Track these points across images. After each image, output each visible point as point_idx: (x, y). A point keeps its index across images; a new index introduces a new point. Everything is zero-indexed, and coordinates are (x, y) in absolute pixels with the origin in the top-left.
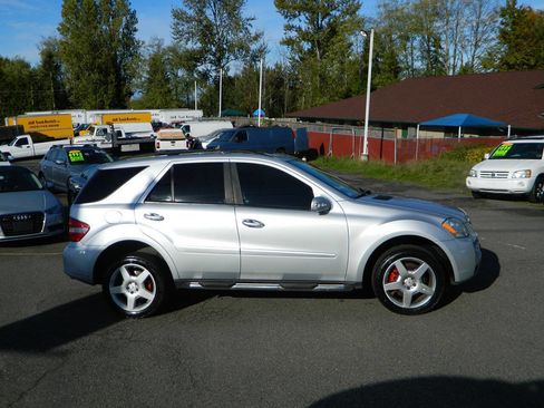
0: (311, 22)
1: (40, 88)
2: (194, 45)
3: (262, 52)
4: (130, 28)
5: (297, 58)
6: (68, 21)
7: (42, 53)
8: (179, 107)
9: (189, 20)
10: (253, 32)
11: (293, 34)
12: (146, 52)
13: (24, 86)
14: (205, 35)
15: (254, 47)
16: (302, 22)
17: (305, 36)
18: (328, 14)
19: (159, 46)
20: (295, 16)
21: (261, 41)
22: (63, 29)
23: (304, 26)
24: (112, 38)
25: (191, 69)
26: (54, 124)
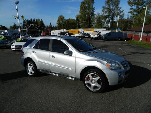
0: (137, 7)
1: (76, 24)
2: (106, 14)
3: (123, 15)
4: (93, 11)
5: (132, 16)
6: (81, 10)
7: (76, 17)
8: (102, 28)
9: (106, 8)
10: (121, 10)
11: (132, 10)
12: (96, 16)
13: (72, 24)
14: (109, 12)
15: (121, 14)
16: (135, 7)
17: (135, 11)
18: (142, 5)
19: (99, 15)
20: (133, 6)
21: (123, 12)
22: (80, 12)
23: (135, 8)
24: (89, 13)
25: (105, 19)
26: (74, 31)
